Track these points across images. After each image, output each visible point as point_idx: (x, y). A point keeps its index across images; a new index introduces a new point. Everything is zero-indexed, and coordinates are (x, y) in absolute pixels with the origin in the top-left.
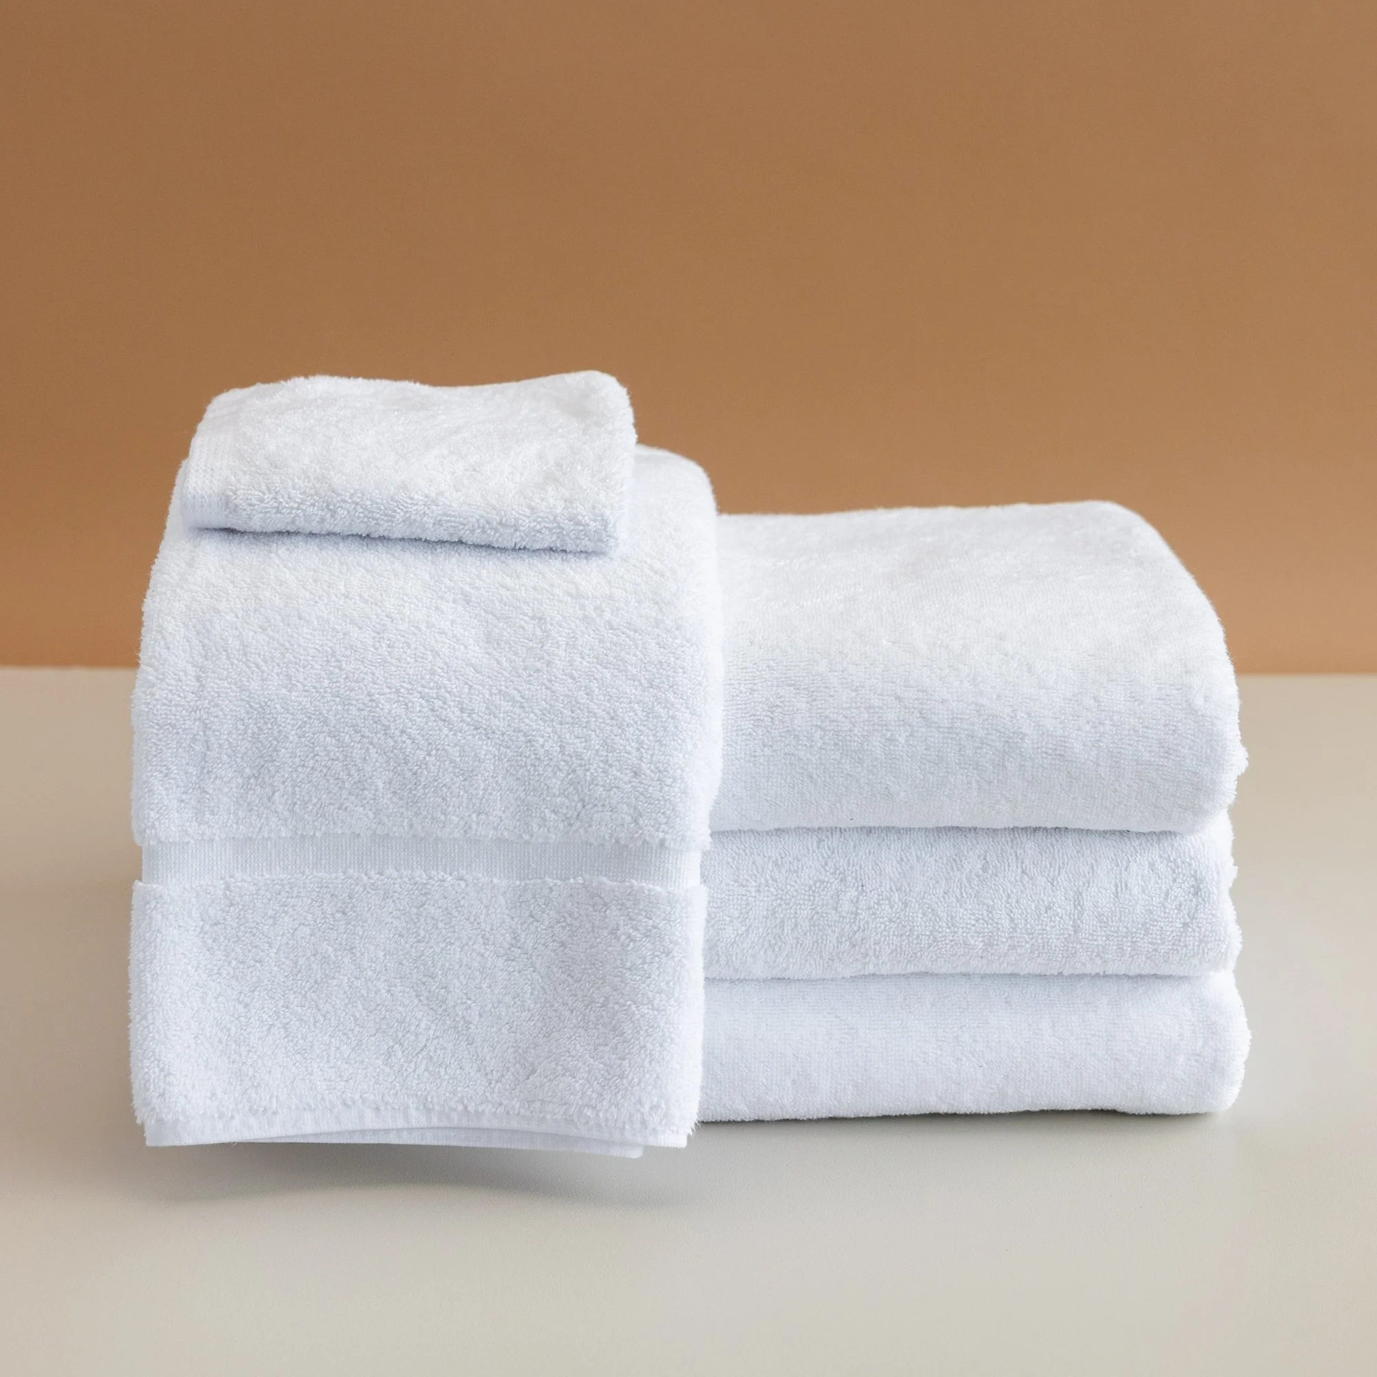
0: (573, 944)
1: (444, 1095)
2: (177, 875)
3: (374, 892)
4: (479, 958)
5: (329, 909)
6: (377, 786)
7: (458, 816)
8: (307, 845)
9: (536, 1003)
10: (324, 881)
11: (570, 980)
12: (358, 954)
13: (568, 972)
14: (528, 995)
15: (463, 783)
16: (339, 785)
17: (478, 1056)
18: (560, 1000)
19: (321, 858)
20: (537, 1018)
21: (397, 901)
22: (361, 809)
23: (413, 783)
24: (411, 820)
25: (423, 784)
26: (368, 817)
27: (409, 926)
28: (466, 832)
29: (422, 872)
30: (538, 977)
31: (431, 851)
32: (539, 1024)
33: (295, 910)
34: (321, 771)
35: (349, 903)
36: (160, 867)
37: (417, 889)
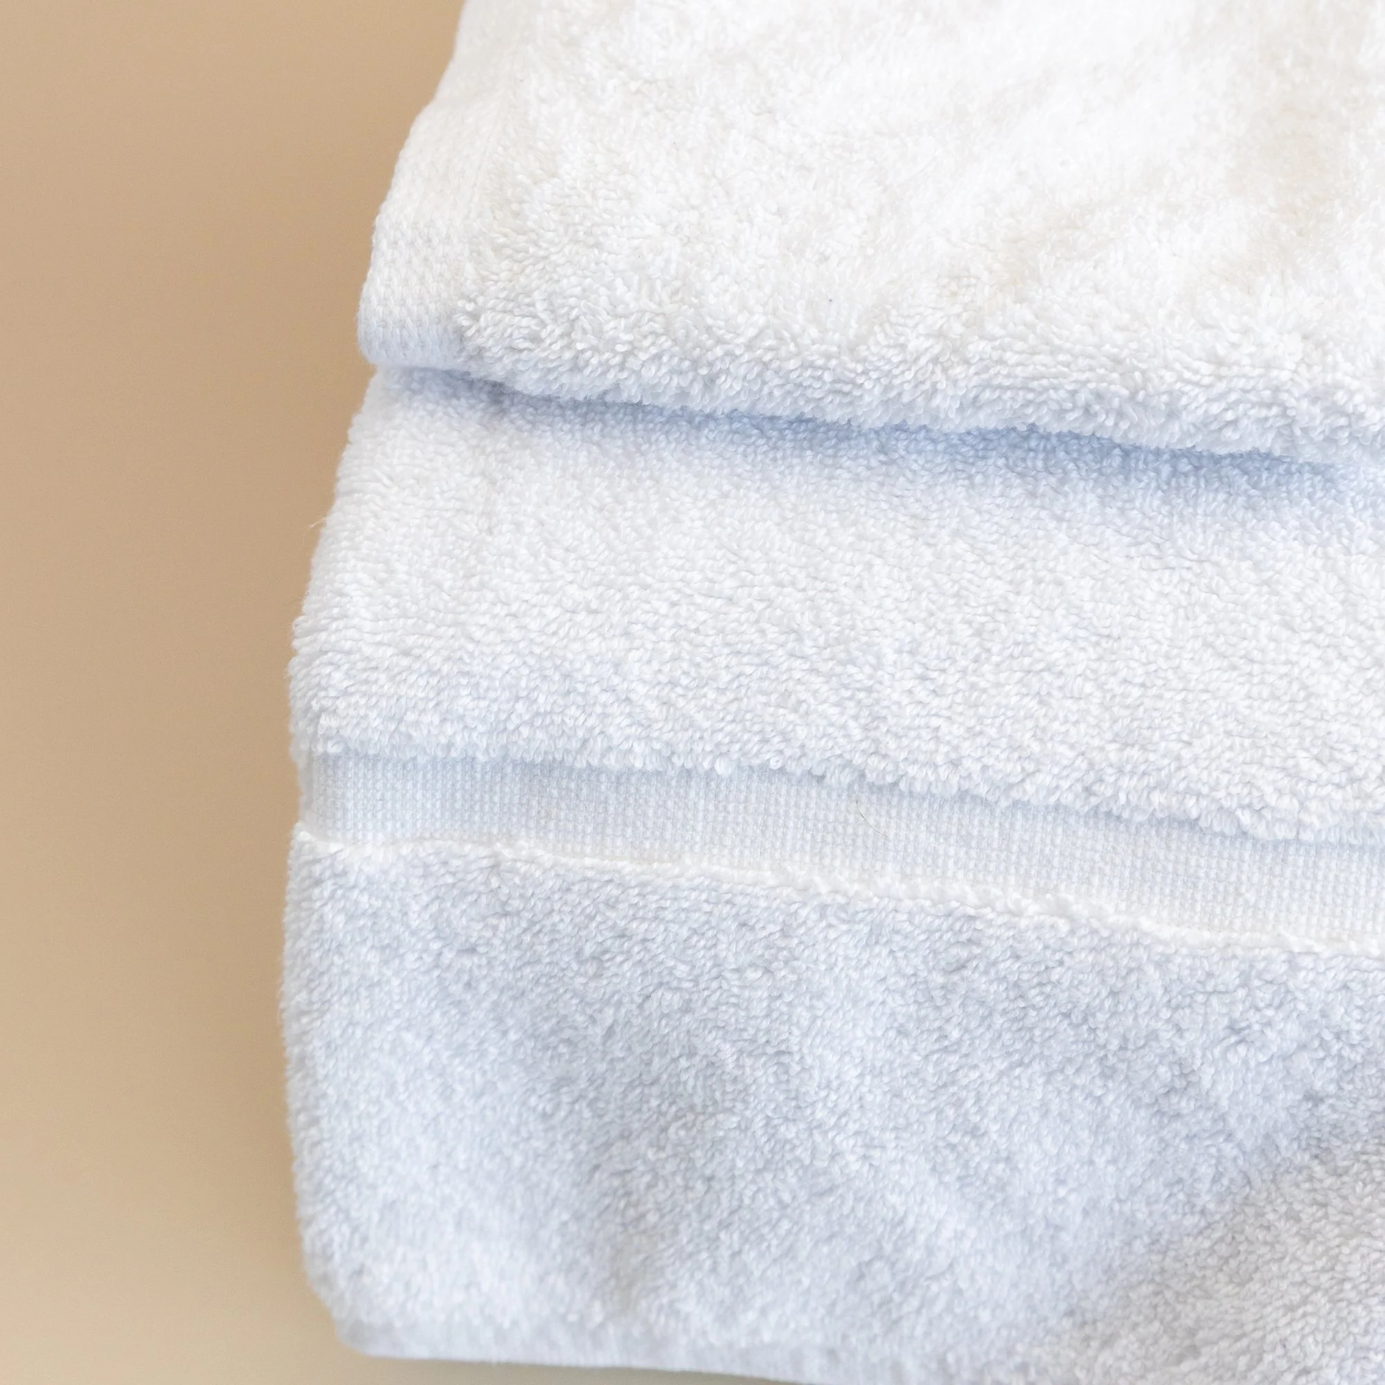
0: (1339, 1098)
1: (987, 1353)
2: (389, 825)
3: (844, 927)
4: (1089, 1105)
5: (731, 959)
6: (878, 657)
7: (1072, 747)
8: (692, 794)
9: (1221, 1201)
10: (725, 887)
11: (1318, 1170)
12: (796, 1068)
13: (1315, 1151)
14: (1204, 1186)
15: (1094, 665)
16: (790, 646)
17: (1073, 1289)
18: (1284, 1208)
19: (724, 832)
20: (1216, 1235)
21: (900, 954)
22: (836, 710)
23: (971, 656)
24: (956, 748)
25: (995, 659)
26: (847, 736)
27: (923, 1012)
28: (1088, 790)
29: (968, 889)
30: (1235, 1152)
31: (996, 834)
32: (1223, 1249)
33: (646, 950)
34: (750, 608)
35: (780, 949)
36: (350, 805)
37: (951, 929)
